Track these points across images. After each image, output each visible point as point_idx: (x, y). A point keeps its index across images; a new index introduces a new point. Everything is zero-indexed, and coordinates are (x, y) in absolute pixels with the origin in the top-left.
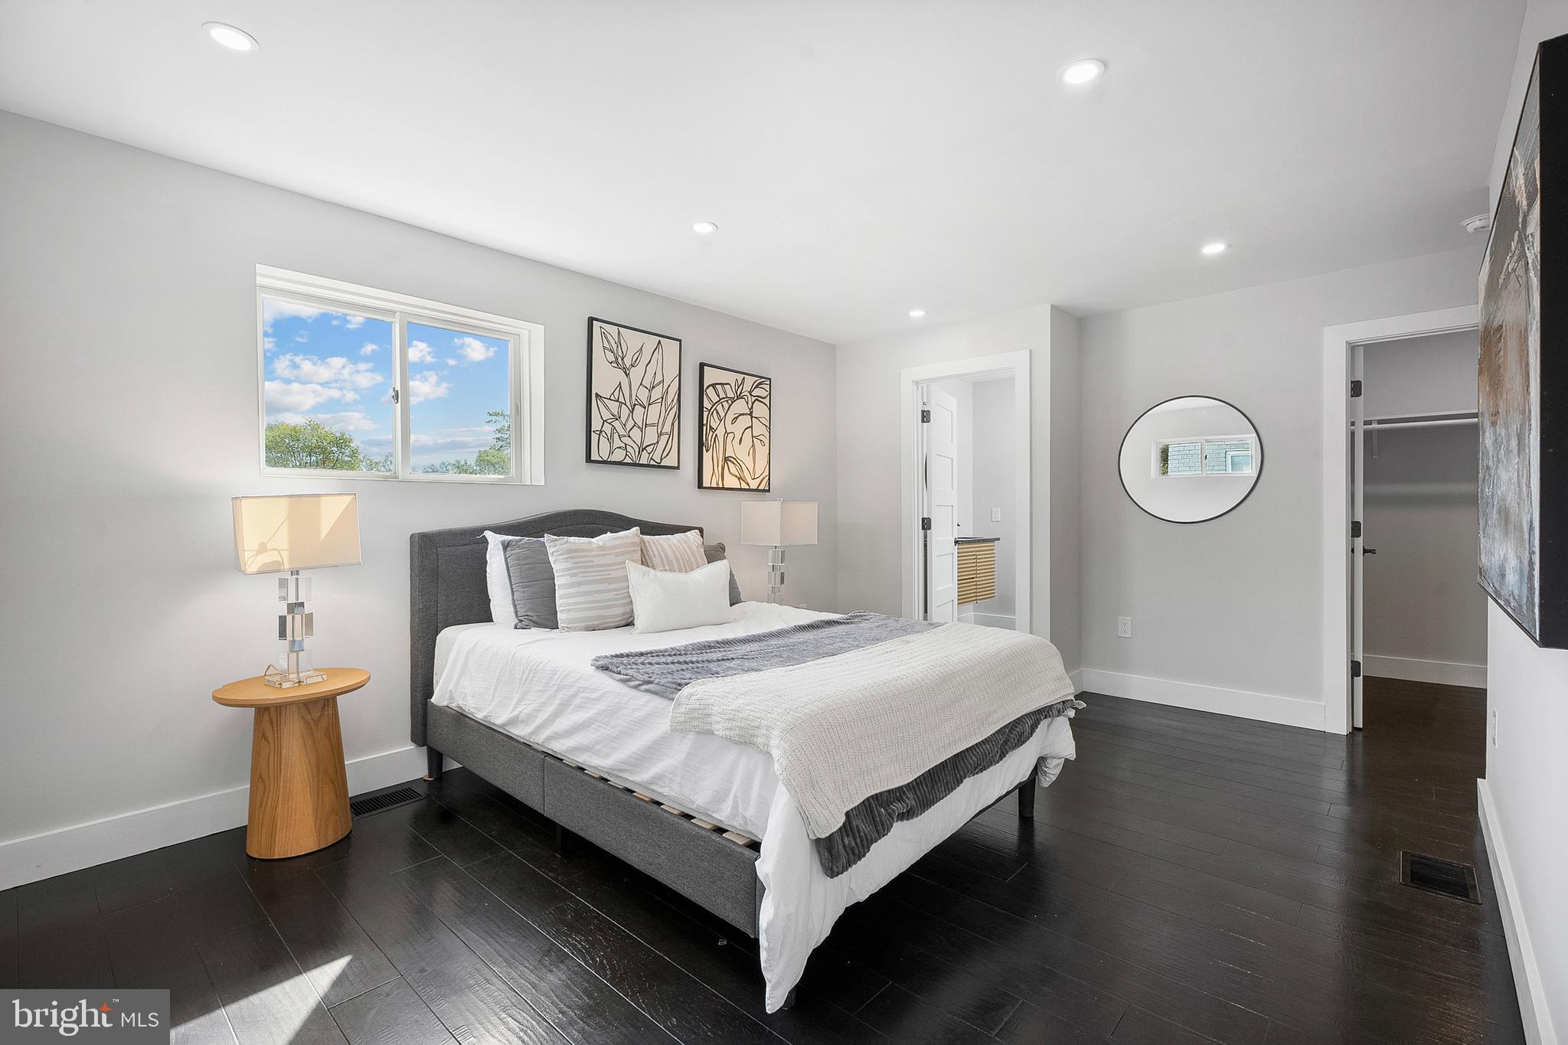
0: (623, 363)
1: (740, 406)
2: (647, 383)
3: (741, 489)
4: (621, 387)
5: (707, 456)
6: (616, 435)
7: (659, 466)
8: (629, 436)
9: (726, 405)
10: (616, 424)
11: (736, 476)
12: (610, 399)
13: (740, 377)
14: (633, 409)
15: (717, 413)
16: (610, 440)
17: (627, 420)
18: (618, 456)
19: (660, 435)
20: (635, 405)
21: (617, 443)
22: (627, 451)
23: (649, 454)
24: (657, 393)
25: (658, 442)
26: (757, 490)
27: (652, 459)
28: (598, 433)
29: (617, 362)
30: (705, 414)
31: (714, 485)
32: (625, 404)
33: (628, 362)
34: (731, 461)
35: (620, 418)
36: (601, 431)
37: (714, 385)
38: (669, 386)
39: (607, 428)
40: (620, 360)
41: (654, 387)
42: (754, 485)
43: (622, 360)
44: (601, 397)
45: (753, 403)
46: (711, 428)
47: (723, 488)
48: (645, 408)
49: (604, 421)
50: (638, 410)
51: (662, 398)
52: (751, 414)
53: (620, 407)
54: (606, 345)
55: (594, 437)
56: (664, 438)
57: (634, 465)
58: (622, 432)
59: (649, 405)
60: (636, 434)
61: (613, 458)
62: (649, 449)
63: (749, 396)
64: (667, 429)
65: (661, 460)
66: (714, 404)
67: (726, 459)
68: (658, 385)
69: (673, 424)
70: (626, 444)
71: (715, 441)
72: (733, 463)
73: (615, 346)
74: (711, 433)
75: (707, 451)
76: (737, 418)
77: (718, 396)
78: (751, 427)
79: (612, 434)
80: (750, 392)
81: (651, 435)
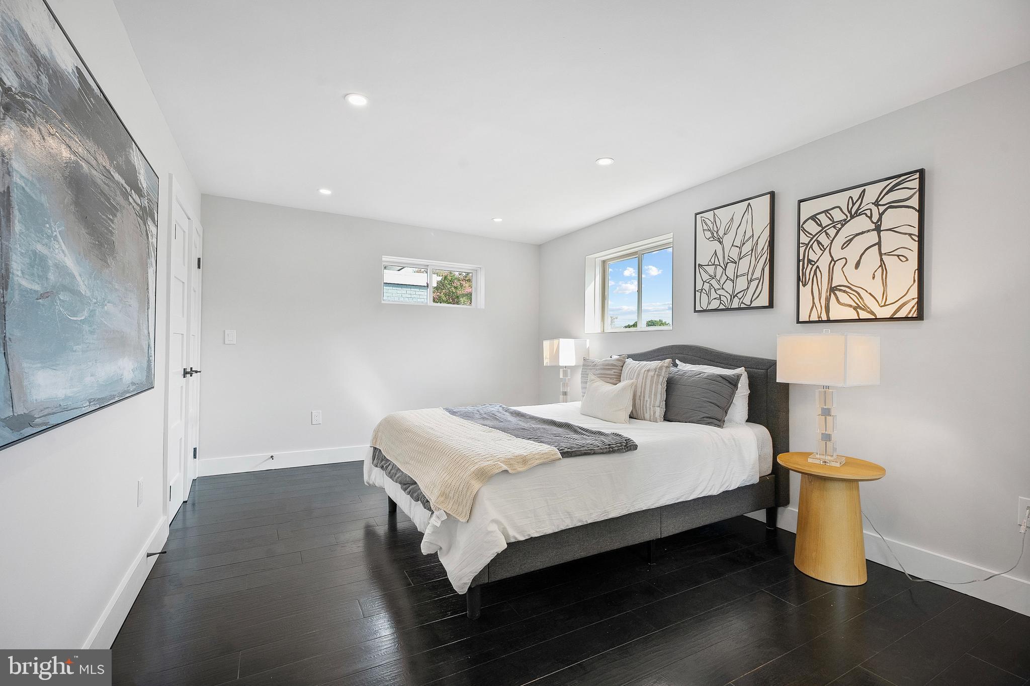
0: (718, 235)
1: (862, 223)
2: (738, 243)
3: (860, 320)
4: (716, 254)
5: (805, 291)
6: (713, 290)
7: (749, 308)
8: (723, 289)
9: (832, 232)
10: (713, 282)
11: (850, 306)
12: (708, 265)
13: (856, 194)
14: (726, 267)
15: (819, 243)
16: (708, 295)
17: (721, 276)
18: (715, 304)
19: (750, 282)
20: (728, 263)
21: (714, 295)
22: (721, 300)
23: (740, 299)
24: (747, 248)
25: (748, 288)
26: (892, 319)
27: (742, 303)
28: (700, 291)
29: (713, 236)
30: (802, 250)
31: (814, 317)
32: (720, 265)
33: (721, 233)
34: (840, 290)
35: (715, 277)
36: (702, 290)
37: (814, 218)
38: (759, 237)
39: (706, 286)
40: (715, 235)
41: (744, 244)
42: (886, 312)
43: (717, 233)
44: (702, 265)
45: (881, 215)
46: (810, 261)
47: (829, 321)
48: (736, 263)
49: (704, 282)
50: (731, 267)
51: (752, 250)
52: (878, 229)
53: (716, 268)
54: (705, 227)
55: (698, 294)
56: (754, 284)
57: (727, 309)
58: (717, 286)
59: (740, 259)
60: (729, 286)
61: (711, 307)
62: (740, 295)
63: (874, 209)
64: (757, 274)
65: (751, 302)
66: (814, 236)
67: (833, 290)
68: (747, 240)
69: (763, 269)
70: (720, 295)
71: (815, 273)
72: (844, 291)
73: (711, 226)
74: (810, 266)
75: (804, 286)
76: (851, 240)
77: (820, 225)
78: (879, 244)
79: (710, 289)
80: (876, 204)
81: (742, 283)
